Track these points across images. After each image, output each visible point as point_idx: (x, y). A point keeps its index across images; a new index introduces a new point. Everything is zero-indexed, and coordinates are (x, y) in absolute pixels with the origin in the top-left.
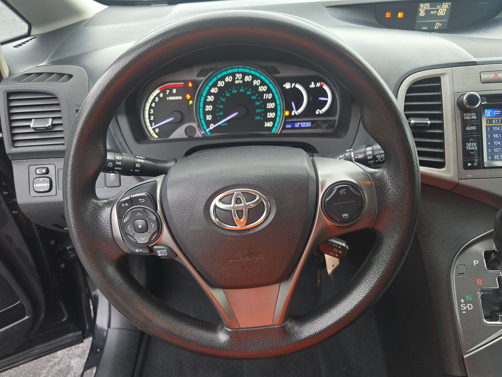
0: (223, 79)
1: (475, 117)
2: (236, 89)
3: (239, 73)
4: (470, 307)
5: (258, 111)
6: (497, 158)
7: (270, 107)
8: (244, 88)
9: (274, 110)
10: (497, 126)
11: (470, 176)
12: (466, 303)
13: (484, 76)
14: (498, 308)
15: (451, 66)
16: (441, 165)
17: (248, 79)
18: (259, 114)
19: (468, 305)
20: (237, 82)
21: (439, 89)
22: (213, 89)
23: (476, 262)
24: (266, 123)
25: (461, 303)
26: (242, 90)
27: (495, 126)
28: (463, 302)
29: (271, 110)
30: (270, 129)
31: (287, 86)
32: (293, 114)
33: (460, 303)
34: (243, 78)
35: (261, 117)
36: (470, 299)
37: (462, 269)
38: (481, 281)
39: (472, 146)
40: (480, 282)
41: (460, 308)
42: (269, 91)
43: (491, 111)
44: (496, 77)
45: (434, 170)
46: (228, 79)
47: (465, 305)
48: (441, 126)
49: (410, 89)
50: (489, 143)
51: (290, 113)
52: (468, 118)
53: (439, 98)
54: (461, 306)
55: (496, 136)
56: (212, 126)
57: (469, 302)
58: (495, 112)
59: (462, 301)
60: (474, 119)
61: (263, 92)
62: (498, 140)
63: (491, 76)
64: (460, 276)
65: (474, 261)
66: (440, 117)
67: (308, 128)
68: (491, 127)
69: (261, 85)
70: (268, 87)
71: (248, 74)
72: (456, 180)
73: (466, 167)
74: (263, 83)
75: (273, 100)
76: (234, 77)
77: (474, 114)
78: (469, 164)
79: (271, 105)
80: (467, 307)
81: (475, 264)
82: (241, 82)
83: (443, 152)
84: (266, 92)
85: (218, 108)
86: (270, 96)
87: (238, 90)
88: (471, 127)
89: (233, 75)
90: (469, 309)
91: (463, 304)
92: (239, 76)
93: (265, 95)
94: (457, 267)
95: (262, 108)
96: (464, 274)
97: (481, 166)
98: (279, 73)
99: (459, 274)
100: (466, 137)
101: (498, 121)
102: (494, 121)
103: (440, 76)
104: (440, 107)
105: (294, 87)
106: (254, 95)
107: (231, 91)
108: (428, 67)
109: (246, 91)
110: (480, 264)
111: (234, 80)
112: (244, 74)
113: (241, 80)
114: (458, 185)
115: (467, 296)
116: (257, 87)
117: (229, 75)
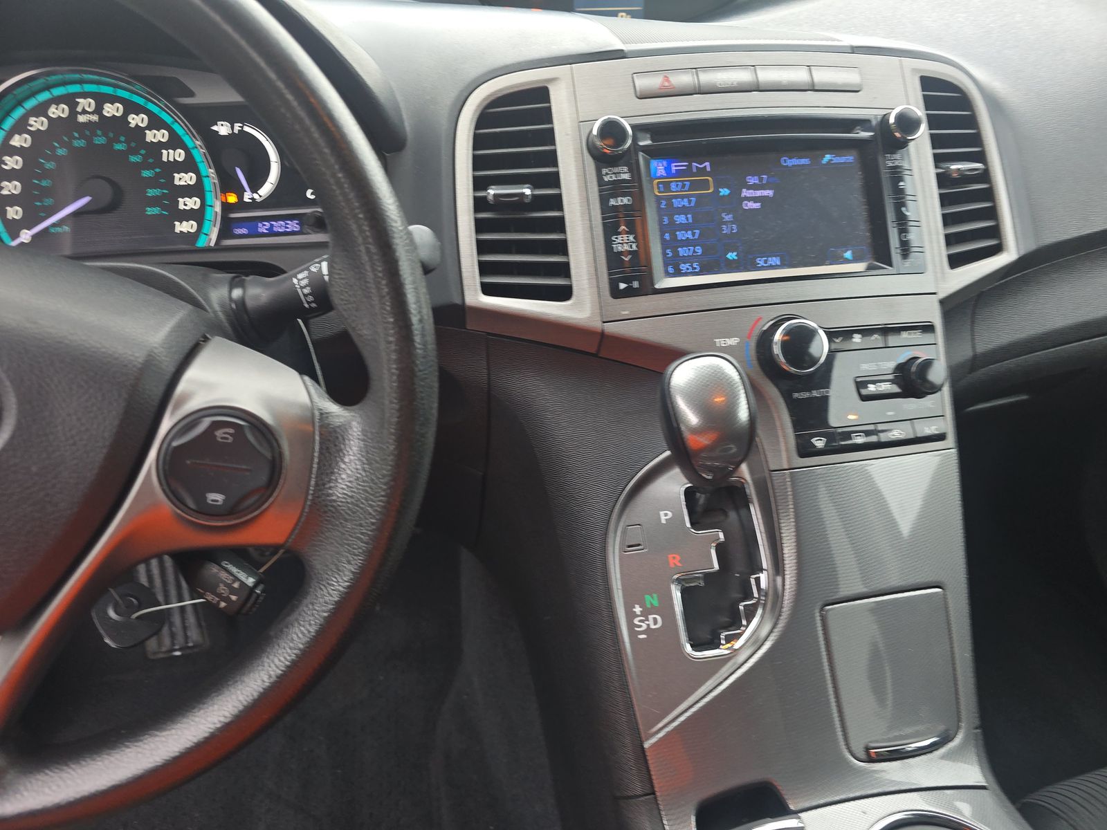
0: (41, 110)
1: (626, 176)
2: (82, 137)
3: (85, 95)
4: (655, 621)
5: (151, 192)
6: (688, 269)
7: (182, 183)
8: (105, 135)
9: (196, 190)
10: (683, 197)
11: (626, 313)
12: (646, 613)
13: (643, 83)
14: (727, 619)
15: (571, 61)
16: (564, 294)
17: (110, 110)
18: (155, 202)
19: (651, 617)
20: (82, 119)
21: (547, 116)
22: (17, 137)
23: (665, 516)
24: (177, 223)
25: (635, 615)
26: (100, 140)
27: (676, 197)
28: (639, 613)
29: (188, 191)
30: (192, 237)
31: (223, 129)
32: (247, 198)
33: (630, 615)
34: (99, 110)
35: (163, 207)
36: (656, 603)
37: (635, 535)
38: (678, 557)
39: (624, 243)
40: (676, 562)
41: (631, 626)
42: (175, 142)
43: (665, 163)
44: (666, 84)
45: (549, 306)
46: (55, 112)
47: (642, 618)
48: (556, 202)
49: (484, 118)
50: (667, 236)
51: (240, 197)
52: (611, 177)
53: (549, 136)
54: (636, 621)
55: (680, 219)
56: (26, 236)
57: (653, 610)
58: (676, 166)
59: (638, 609)
60: (625, 180)
61: (160, 145)
62: (685, 227)
63: (654, 82)
64: (633, 552)
65: (662, 513)
66: (554, 180)
67: (293, 233)
68: (669, 199)
69: (149, 127)
70: (172, 133)
71: (113, 99)
72: (597, 324)
73: (616, 294)
74: (156, 123)
75: (189, 165)
76: (73, 105)
77: (626, 169)
78: (622, 286)
79: (184, 179)
80: (647, 622)
81: (663, 520)
82: (95, 118)
83: (566, 260)
84: (167, 146)
85: (39, 187)
86: (179, 155)
87: (89, 140)
88: (619, 199)
89: (70, 100)
90: (653, 627)
91: (638, 616)
92: (86, 104)
93: (164, 152)
94: (624, 532)
95: (161, 186)
96: (639, 545)
97: (648, 289)
98: (192, 94)
99: (629, 546)
100: (612, 223)
101: (683, 186)
102: (673, 186)
103: (546, 85)
104: (552, 158)
105: (242, 132)
106: (136, 153)
107: (70, 143)
108: (519, 63)
109: (111, 142)
110: (677, 518)
111: (73, 113)
112: (101, 99)
113: (92, 113)
114: (603, 335)
115: (648, 597)
116: (140, 131)
117: (57, 101)
